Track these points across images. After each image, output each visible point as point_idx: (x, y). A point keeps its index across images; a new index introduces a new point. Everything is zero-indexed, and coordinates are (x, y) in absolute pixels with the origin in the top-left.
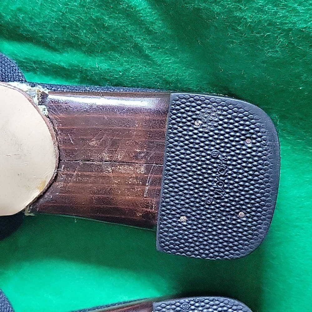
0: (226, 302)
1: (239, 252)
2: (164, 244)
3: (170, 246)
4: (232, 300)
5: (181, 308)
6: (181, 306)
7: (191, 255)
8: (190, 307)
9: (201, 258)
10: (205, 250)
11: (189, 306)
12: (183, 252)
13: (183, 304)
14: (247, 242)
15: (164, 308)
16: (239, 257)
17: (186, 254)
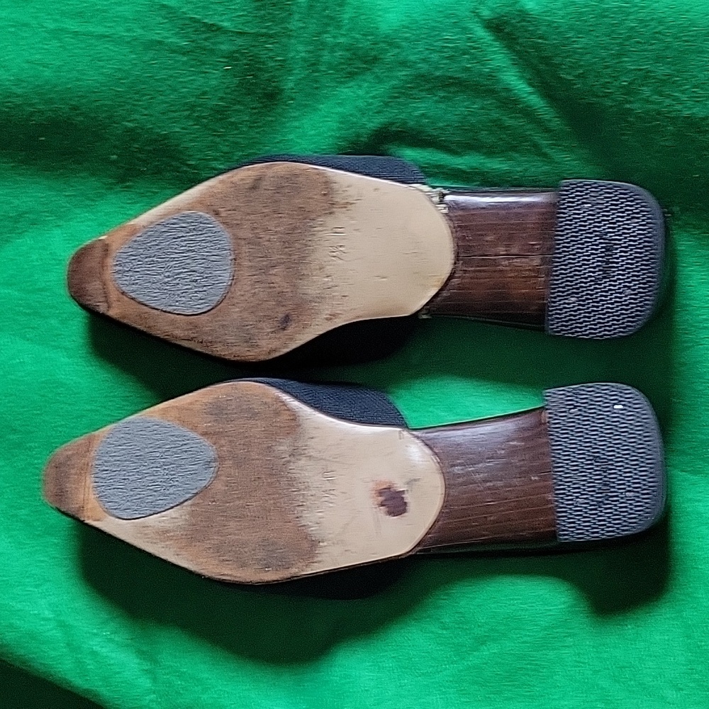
0: (617, 387)
4: (623, 385)
16: (628, 335)
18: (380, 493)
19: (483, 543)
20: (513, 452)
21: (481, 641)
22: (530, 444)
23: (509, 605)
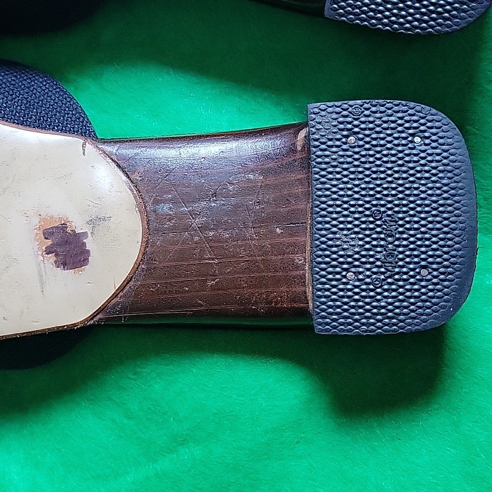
0: (418, 108)
1: (451, 22)
2: (338, 6)
3: (346, 10)
4: (428, 108)
5: (349, 112)
6: (350, 109)
7: (376, 25)
8: (363, 112)
9: (391, 30)
10: (399, 17)
11: (363, 110)
12: (365, 20)
13: (353, 107)
14: (465, 6)
15: (324, 110)
16: (450, 31)
17: (370, 24)
18: (47, 234)
19: (196, 314)
20: (249, 189)
21: (183, 441)
22: (271, 180)
23: (225, 396)
